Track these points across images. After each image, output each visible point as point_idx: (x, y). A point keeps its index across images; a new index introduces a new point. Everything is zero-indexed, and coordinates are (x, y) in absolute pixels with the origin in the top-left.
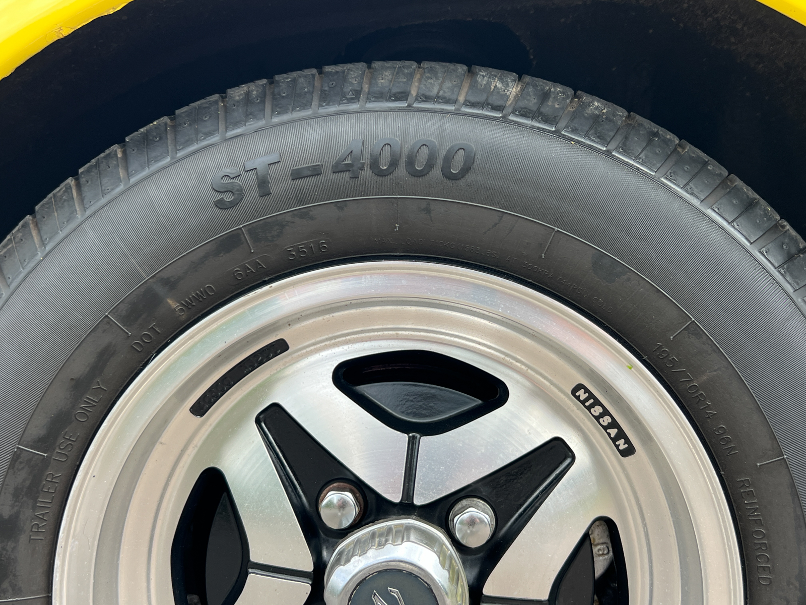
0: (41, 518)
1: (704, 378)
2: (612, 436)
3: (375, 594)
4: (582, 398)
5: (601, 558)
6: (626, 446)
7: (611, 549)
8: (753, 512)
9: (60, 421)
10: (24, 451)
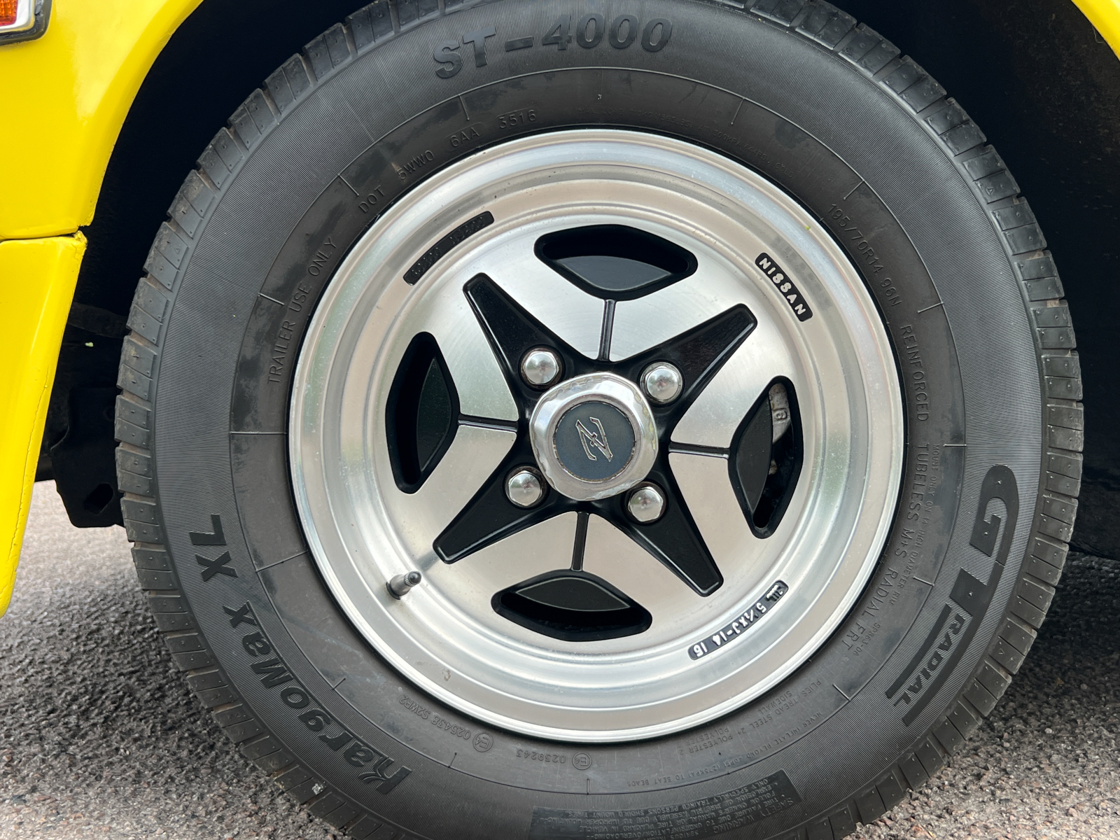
0: (278, 362)
1: (873, 234)
2: (792, 302)
3: (578, 423)
4: (765, 267)
5: (779, 422)
6: (805, 310)
7: (789, 414)
8: (914, 356)
9: (296, 274)
10: (264, 299)
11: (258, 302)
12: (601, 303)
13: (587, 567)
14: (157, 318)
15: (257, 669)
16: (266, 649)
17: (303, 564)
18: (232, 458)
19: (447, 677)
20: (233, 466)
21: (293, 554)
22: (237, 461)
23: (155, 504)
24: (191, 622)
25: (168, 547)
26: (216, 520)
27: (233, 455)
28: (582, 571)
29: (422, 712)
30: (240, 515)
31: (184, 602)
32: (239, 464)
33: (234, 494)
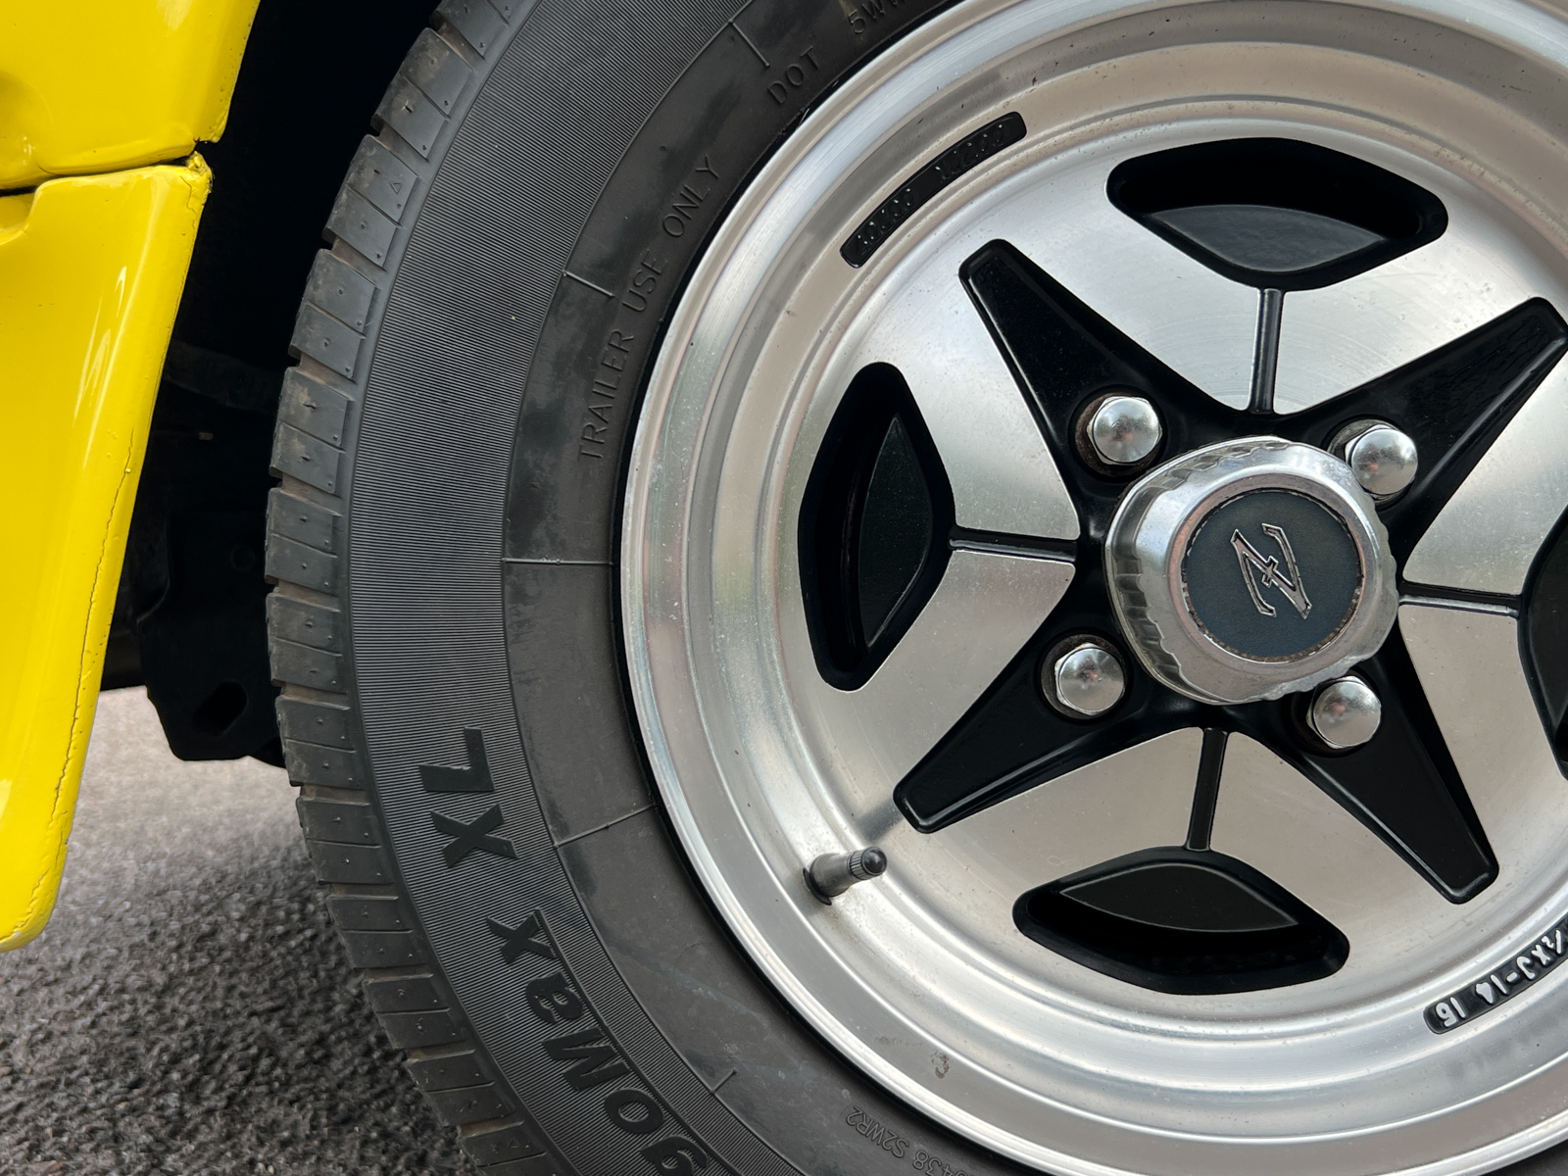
0: (598, 416)
3: (1237, 536)
9: (638, 231)
10: (574, 283)
11: (562, 290)
12: (1251, 296)
13: (1220, 842)
14: (355, 326)
15: (557, 1050)
16: (575, 1008)
17: (645, 833)
18: (507, 612)
19: (942, 1070)
20: (508, 630)
21: (627, 810)
22: (516, 618)
23: (347, 708)
24: (420, 951)
25: (373, 795)
26: (474, 742)
27: (508, 606)
28: (1211, 851)
29: (892, 1144)
30: (523, 729)
31: (406, 908)
32: (520, 624)
33: (511, 687)
